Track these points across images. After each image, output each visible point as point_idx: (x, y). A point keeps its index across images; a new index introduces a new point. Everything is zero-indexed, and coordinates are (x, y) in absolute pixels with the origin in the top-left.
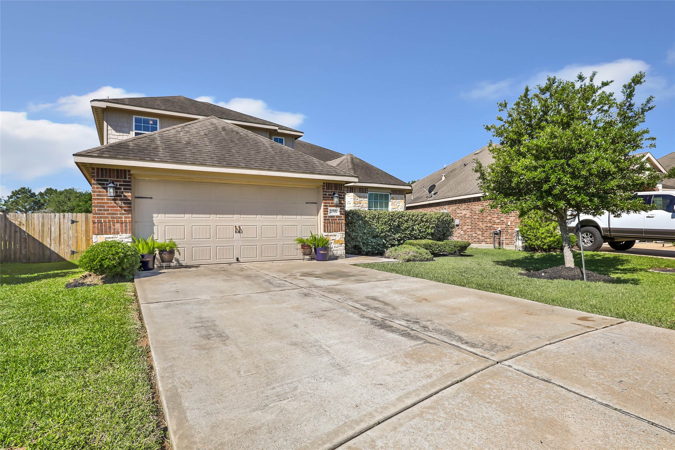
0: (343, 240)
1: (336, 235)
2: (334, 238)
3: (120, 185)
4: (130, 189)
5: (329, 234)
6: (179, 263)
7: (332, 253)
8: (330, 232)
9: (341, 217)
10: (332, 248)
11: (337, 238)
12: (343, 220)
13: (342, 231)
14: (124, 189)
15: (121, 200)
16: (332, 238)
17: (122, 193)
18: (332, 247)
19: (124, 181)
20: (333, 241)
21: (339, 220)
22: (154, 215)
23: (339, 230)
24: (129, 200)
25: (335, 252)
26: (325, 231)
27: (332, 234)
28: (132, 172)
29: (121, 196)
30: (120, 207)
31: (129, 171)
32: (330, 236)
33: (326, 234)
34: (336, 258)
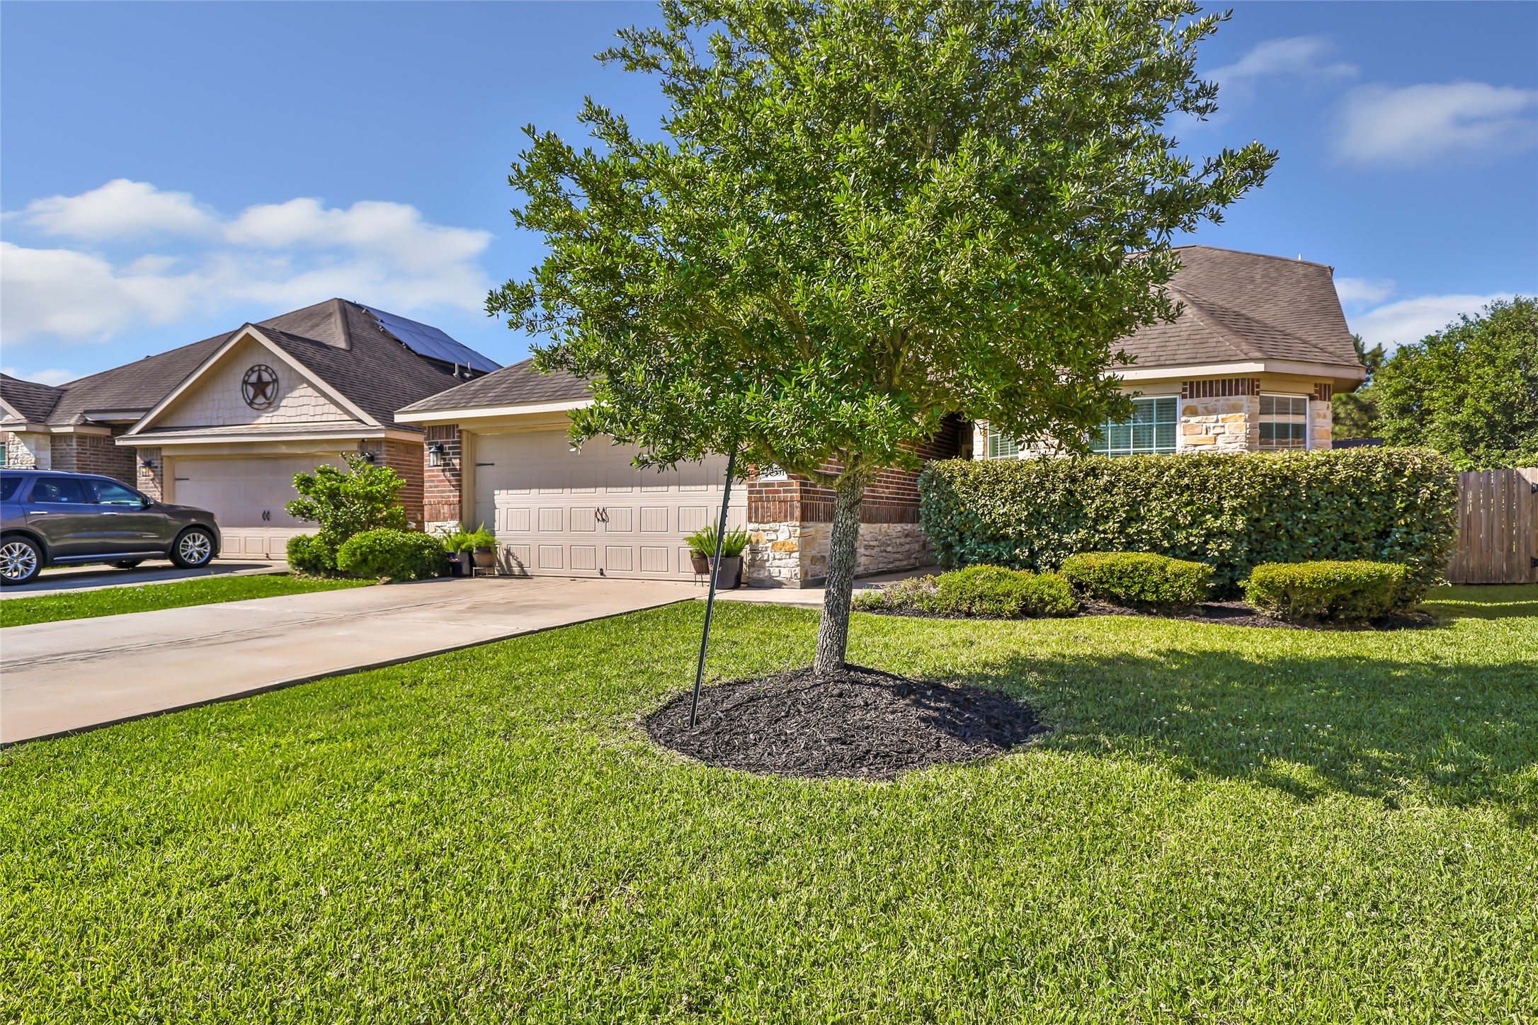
0: (794, 541)
1: (776, 531)
2: (773, 536)
3: (450, 448)
4: (460, 453)
5: (762, 526)
6: (524, 571)
7: (767, 574)
8: (762, 522)
9: (790, 484)
10: (768, 560)
11: (782, 537)
12: (795, 491)
13: (792, 519)
14: (454, 454)
15: (450, 470)
16: (766, 538)
17: (450, 459)
18: (766, 558)
19: (453, 443)
20: (770, 544)
21: (785, 491)
22: (496, 492)
23: (786, 516)
24: (456, 469)
25: (775, 572)
26: (750, 520)
27: (767, 527)
28: (460, 428)
29: (448, 465)
30: (449, 481)
31: (457, 426)
32: (764, 531)
33: (752, 526)
34: (779, 585)
